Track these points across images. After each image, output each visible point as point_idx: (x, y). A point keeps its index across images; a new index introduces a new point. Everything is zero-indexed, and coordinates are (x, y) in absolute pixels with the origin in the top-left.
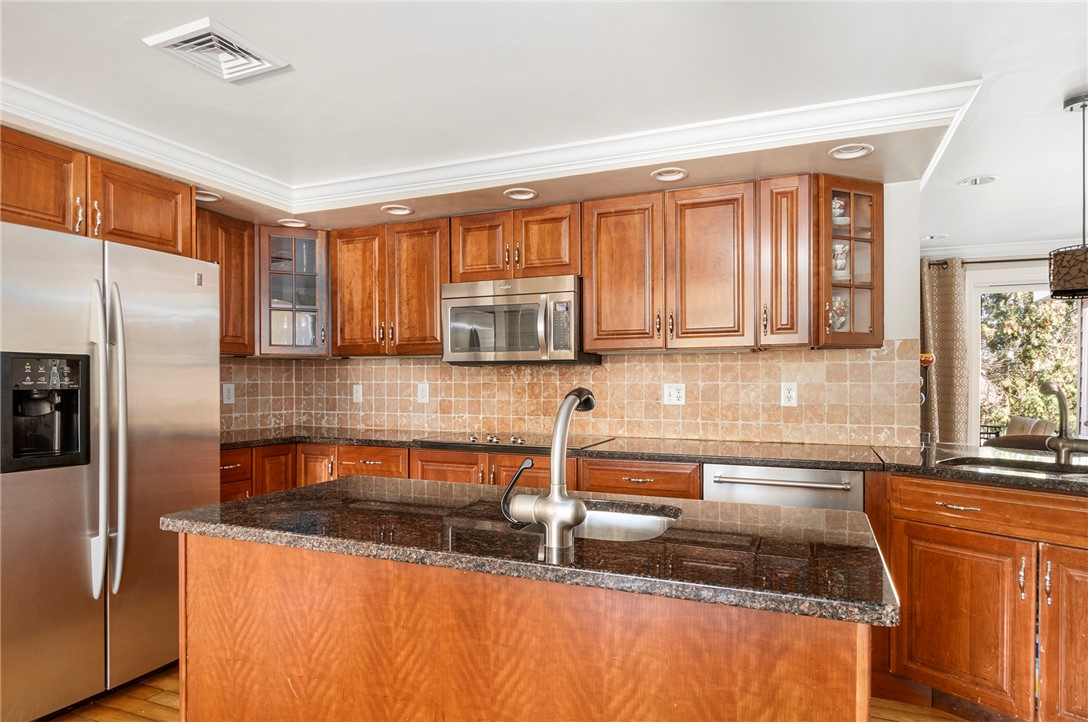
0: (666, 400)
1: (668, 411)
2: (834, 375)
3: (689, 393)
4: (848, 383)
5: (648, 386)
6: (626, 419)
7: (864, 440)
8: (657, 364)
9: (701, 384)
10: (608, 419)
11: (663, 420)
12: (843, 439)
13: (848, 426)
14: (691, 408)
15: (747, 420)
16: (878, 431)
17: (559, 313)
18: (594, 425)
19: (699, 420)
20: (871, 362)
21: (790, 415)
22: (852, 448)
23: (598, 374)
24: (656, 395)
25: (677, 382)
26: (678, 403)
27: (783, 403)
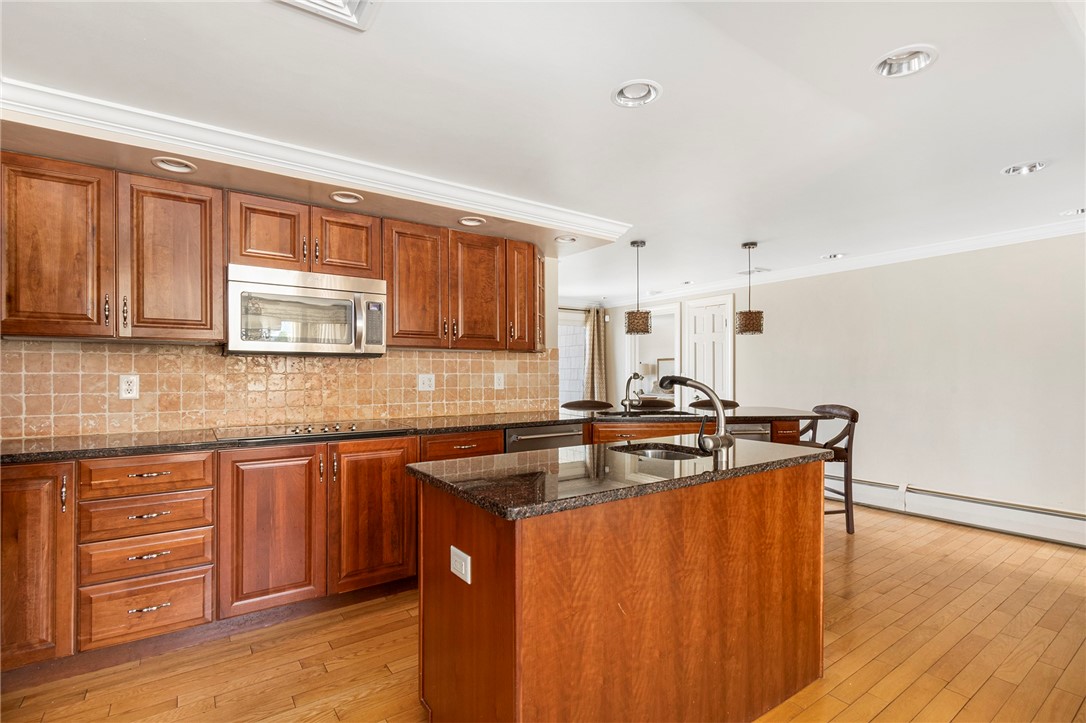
0: (421, 388)
1: (422, 396)
2: (522, 369)
3: (438, 383)
4: (528, 374)
5: (406, 376)
6: (388, 404)
7: (536, 408)
8: (414, 359)
9: (446, 375)
10: (373, 405)
11: (418, 403)
12: (526, 408)
13: (528, 400)
14: (438, 395)
15: (475, 399)
16: (542, 402)
17: (372, 311)
18: (359, 411)
19: (444, 402)
20: (538, 361)
21: (500, 395)
22: (531, 413)
23: (363, 366)
24: (412, 382)
25: (427, 373)
26: (430, 389)
27: (496, 387)
